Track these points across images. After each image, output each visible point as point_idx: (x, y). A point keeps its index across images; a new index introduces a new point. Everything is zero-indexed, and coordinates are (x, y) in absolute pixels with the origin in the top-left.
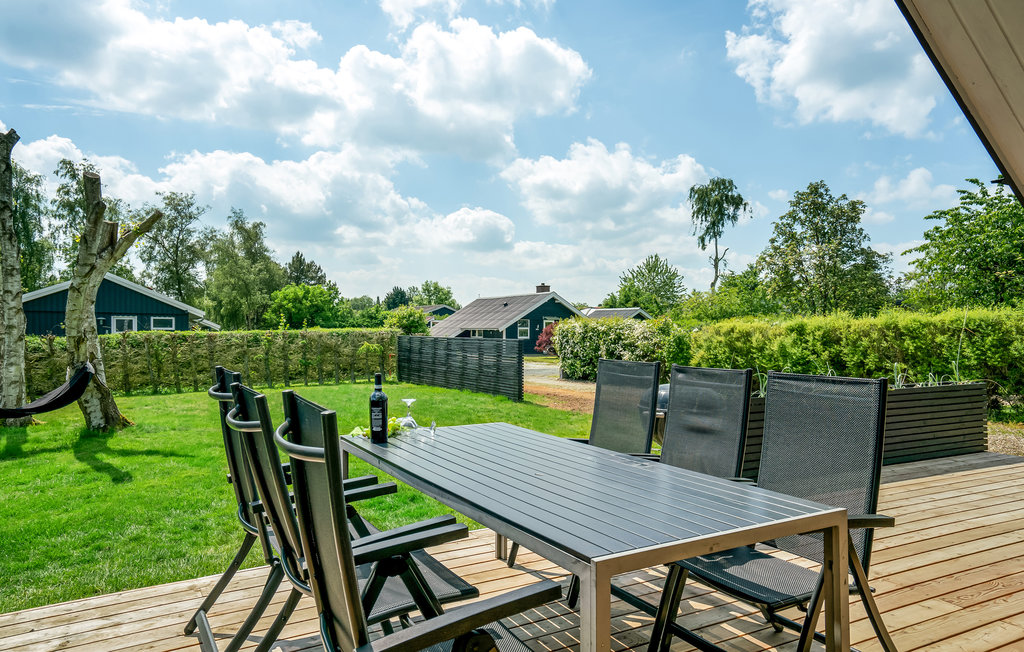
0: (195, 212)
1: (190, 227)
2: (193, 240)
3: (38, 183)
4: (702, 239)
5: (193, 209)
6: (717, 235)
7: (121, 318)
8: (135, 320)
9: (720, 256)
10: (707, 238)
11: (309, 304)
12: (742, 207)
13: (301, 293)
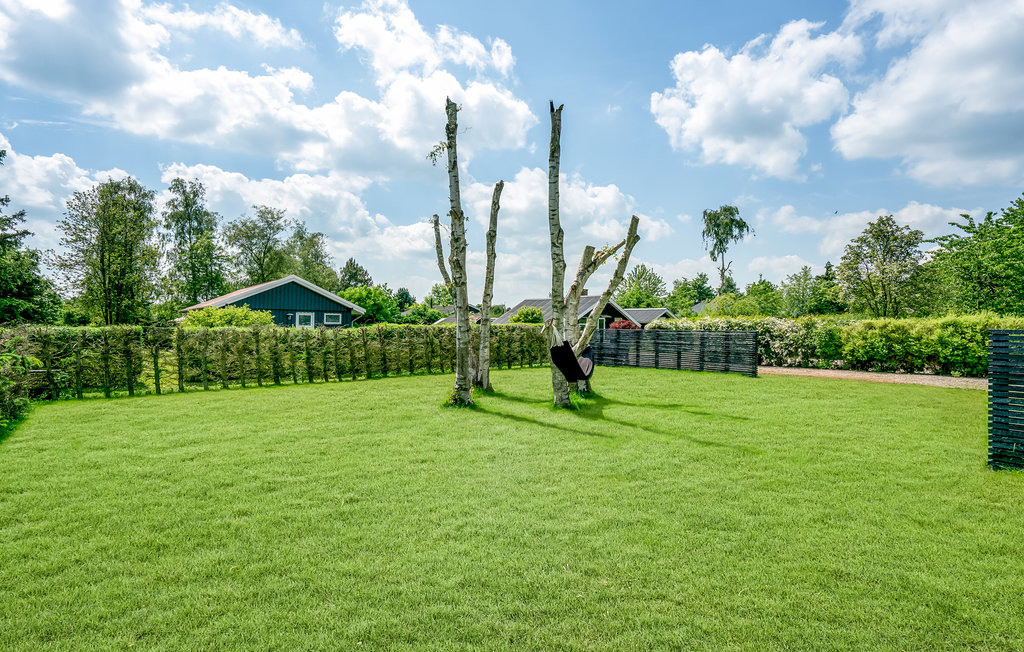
0: (283, 224)
1: (277, 236)
2: (278, 247)
3: (152, 197)
4: (712, 254)
5: (281, 222)
6: (723, 250)
7: (303, 314)
8: (312, 315)
9: (726, 267)
10: (716, 252)
11: (372, 302)
12: (745, 229)
13: (364, 293)
